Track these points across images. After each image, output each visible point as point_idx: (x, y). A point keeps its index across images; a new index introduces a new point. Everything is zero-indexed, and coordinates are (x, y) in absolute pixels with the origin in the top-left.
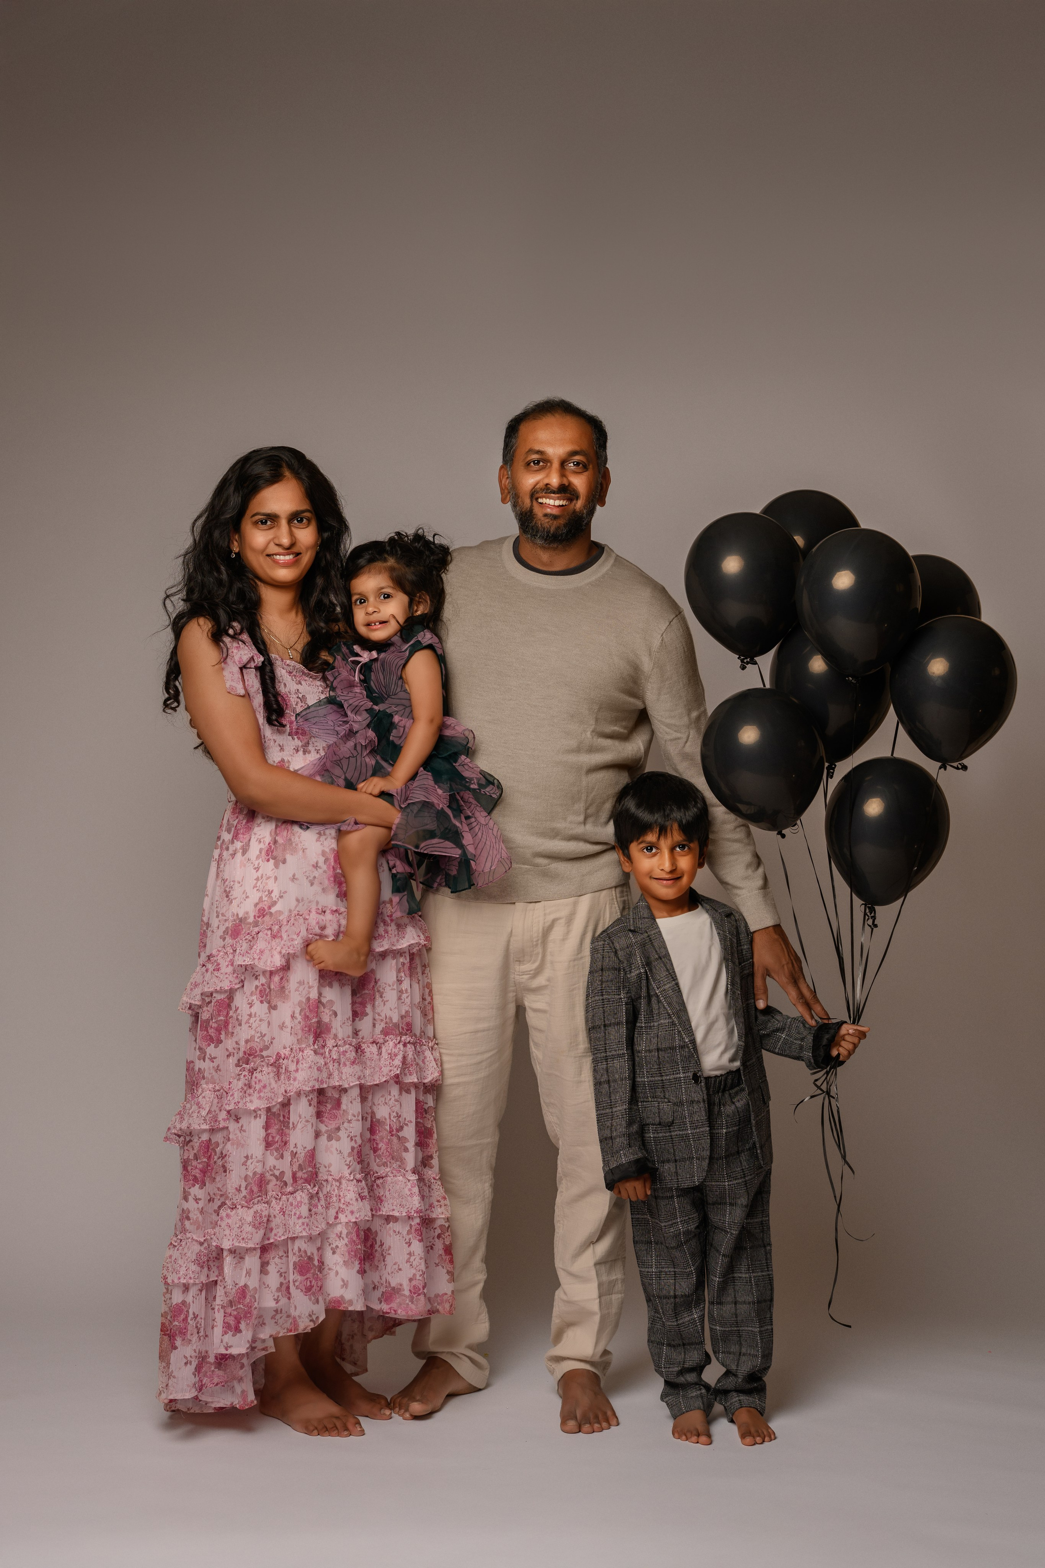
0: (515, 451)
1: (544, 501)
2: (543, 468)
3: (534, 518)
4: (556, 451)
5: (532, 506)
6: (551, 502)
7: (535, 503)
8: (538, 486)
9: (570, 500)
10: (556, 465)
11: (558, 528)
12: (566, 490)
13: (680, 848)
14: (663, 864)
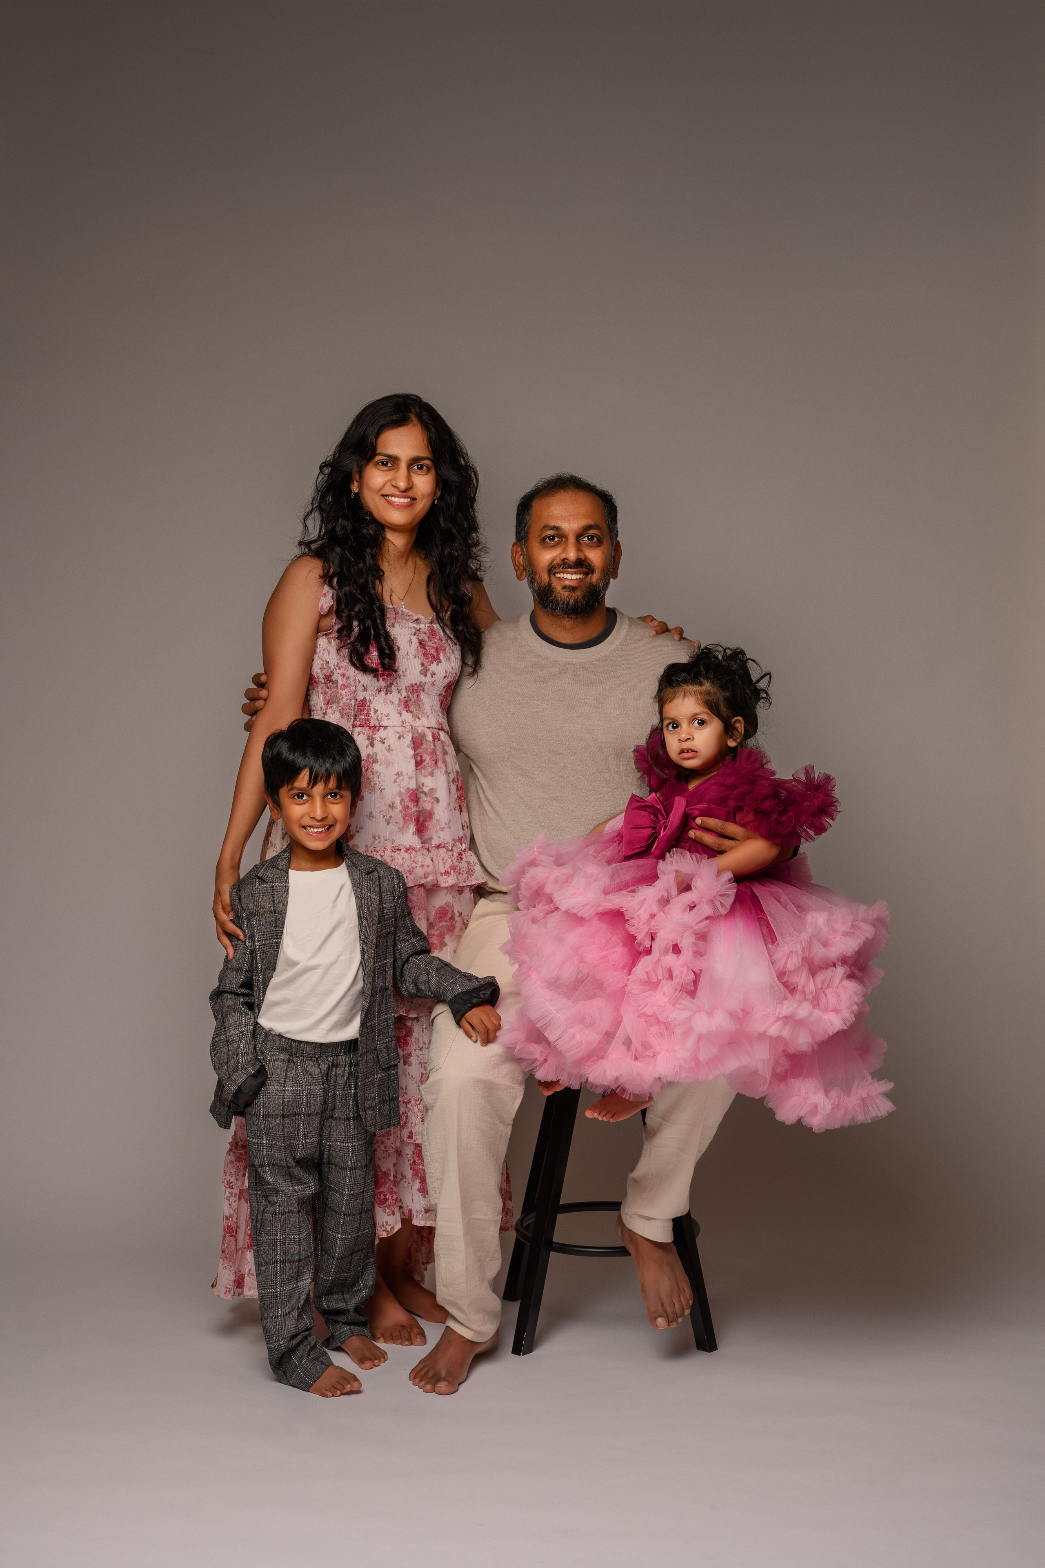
0: (529, 527)
1: (562, 575)
2: (558, 544)
3: (553, 592)
4: (570, 525)
5: (550, 580)
6: (569, 576)
7: (552, 577)
8: (554, 562)
9: (586, 574)
10: (572, 539)
11: (576, 601)
12: (581, 564)
13: (331, 796)
14: (314, 812)
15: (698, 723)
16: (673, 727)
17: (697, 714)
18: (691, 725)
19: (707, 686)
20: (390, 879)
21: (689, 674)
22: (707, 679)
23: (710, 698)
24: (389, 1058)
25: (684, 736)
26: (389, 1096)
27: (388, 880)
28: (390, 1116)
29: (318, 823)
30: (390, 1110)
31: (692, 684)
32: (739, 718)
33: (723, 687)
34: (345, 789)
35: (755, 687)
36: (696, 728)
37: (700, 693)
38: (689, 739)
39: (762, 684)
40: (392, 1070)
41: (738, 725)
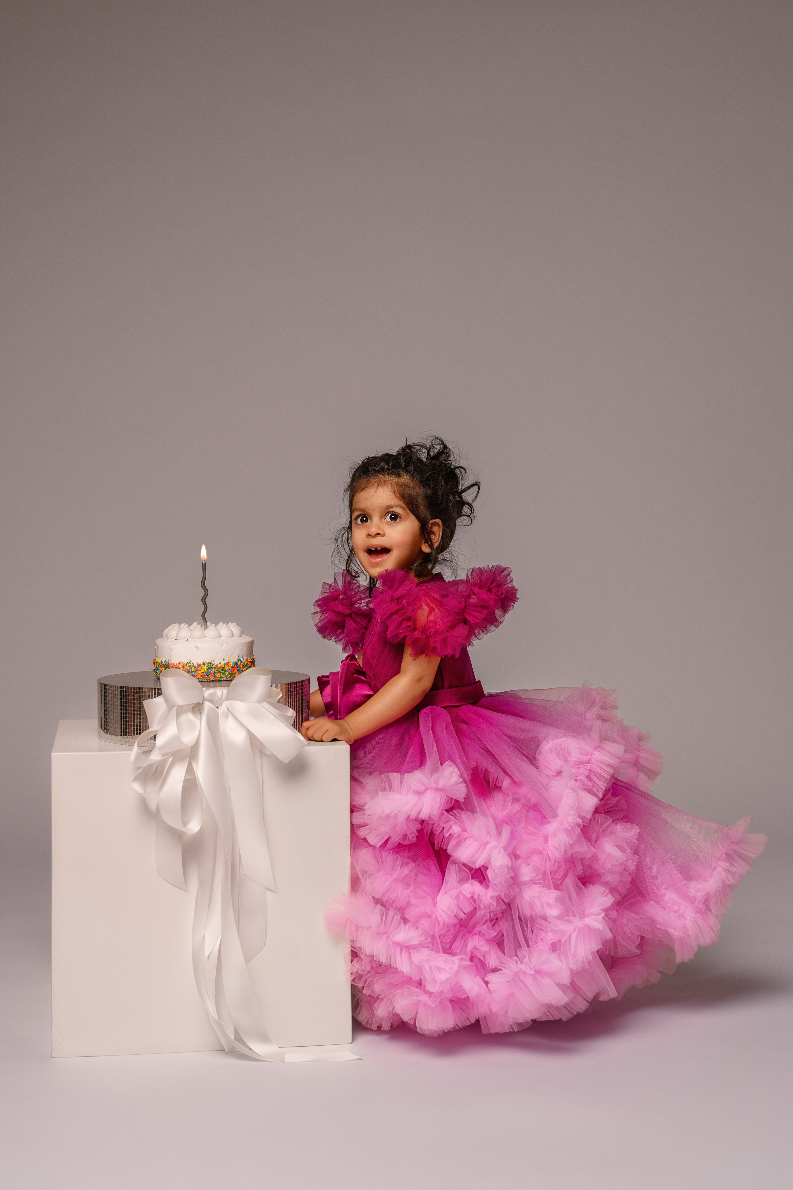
15: (391, 518)
16: (362, 521)
17: (391, 507)
18: (383, 519)
19: (406, 479)
21: (388, 464)
22: (407, 472)
23: (407, 491)
25: (373, 529)
31: (388, 474)
32: (438, 521)
33: (424, 482)
35: (461, 497)
36: (388, 524)
37: (397, 484)
38: (379, 534)
39: (468, 496)
41: (435, 529)
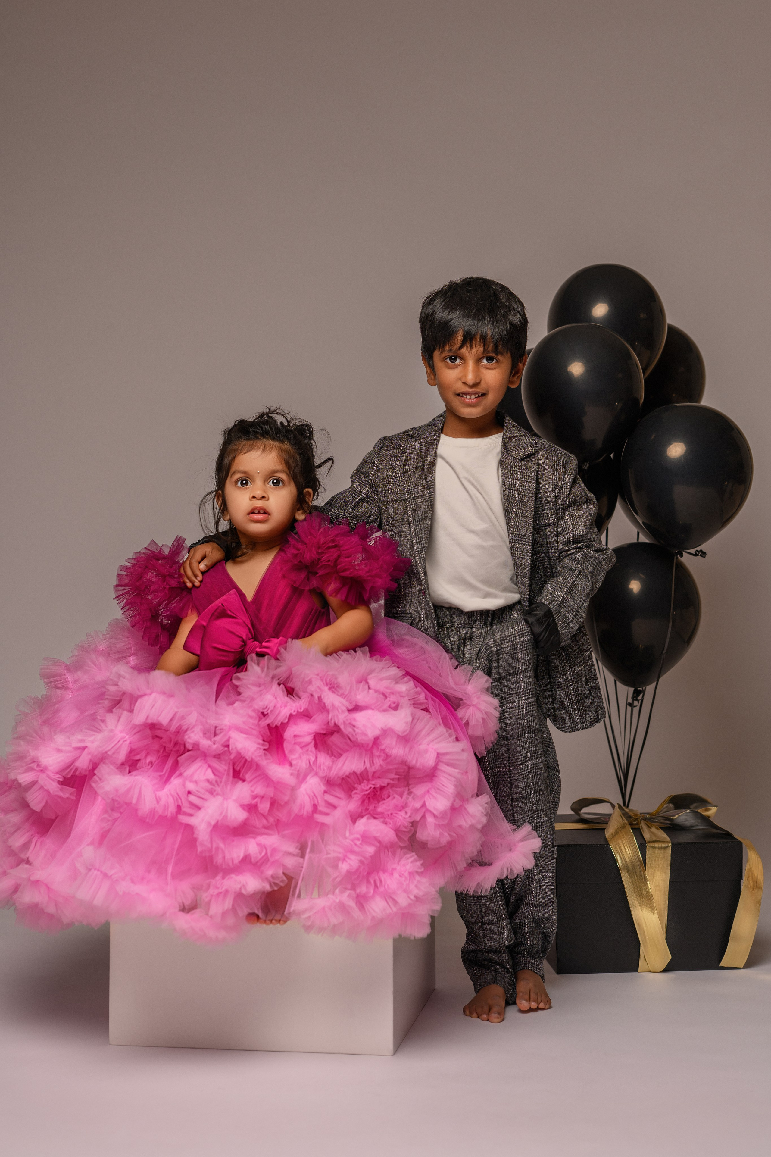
13: (487, 360)
14: (465, 376)
17: (274, 473)
18: (266, 484)
20: (552, 466)
24: (580, 650)
25: (259, 492)
26: (589, 690)
27: (549, 468)
28: (596, 709)
29: (471, 390)
30: (594, 703)
32: (310, 490)
34: (502, 354)
36: (271, 488)
37: (281, 449)
38: (261, 498)
40: (588, 661)
